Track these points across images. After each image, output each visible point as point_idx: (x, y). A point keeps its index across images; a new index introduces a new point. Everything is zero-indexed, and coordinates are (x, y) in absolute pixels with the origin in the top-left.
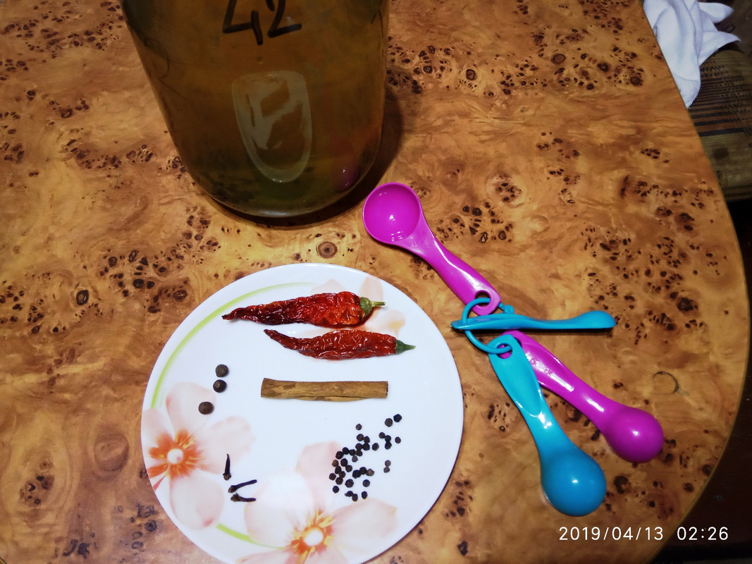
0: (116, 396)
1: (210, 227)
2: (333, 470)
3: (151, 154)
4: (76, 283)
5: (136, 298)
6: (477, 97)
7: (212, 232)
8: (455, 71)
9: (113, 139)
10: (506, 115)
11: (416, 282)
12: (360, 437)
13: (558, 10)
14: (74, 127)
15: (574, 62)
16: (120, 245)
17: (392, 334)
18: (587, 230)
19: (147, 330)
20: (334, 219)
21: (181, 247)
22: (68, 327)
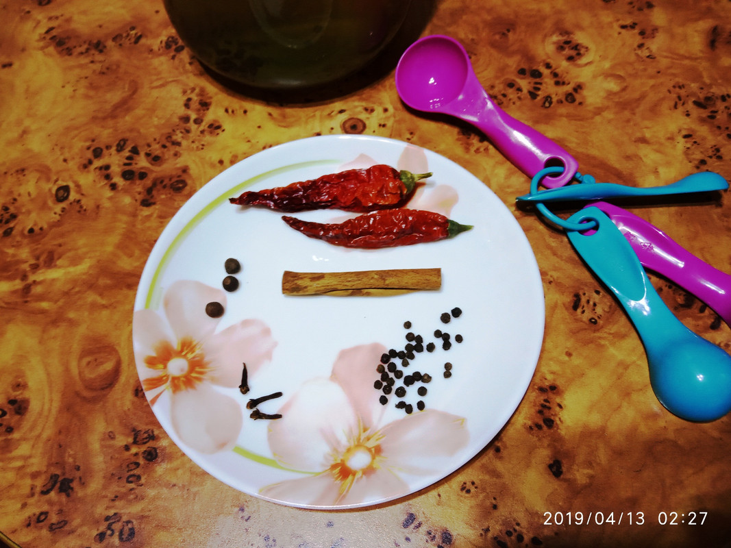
0: (104, 302)
1: (212, 109)
2: (378, 377)
3: (141, 36)
4: (55, 178)
5: (126, 191)
7: (214, 114)
9: (97, 23)
11: (467, 156)
14: (53, 14)
16: (105, 134)
18: (674, 87)
19: (139, 226)
21: (178, 132)
22: (45, 226)
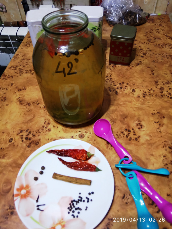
0: (12, 170)
2: (69, 206)
3: (39, 103)
4: (10, 136)
5: (25, 142)
6: (135, 97)
7: (50, 126)
8: (129, 89)
9: (30, 98)
10: (143, 104)
11: (107, 150)
12: (80, 197)
13: (163, 75)
14: (21, 94)
15: (167, 90)
16: (24, 127)
18: (164, 141)
21: (41, 130)
22: (5, 148)
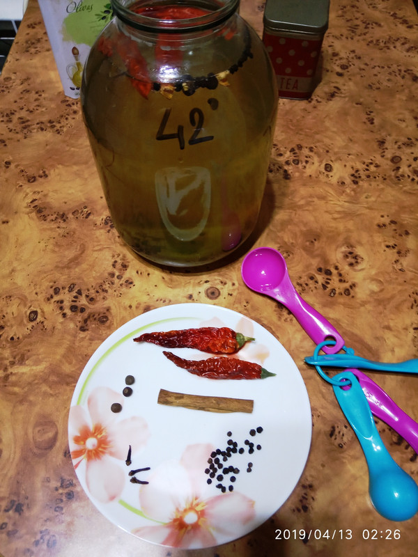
0: (51, 392)
1: (128, 270)
2: (208, 466)
3: (90, 213)
4: (29, 305)
5: (71, 319)
6: (332, 185)
7: (130, 273)
8: (317, 164)
9: (63, 201)
10: (354, 200)
11: (279, 323)
12: (230, 442)
13: (397, 122)
14: (36, 190)
15: (408, 163)
16: (63, 279)
17: (259, 363)
18: (413, 293)
19: (77, 344)
20: (219, 270)
21: (107, 283)
22: (21, 337)
